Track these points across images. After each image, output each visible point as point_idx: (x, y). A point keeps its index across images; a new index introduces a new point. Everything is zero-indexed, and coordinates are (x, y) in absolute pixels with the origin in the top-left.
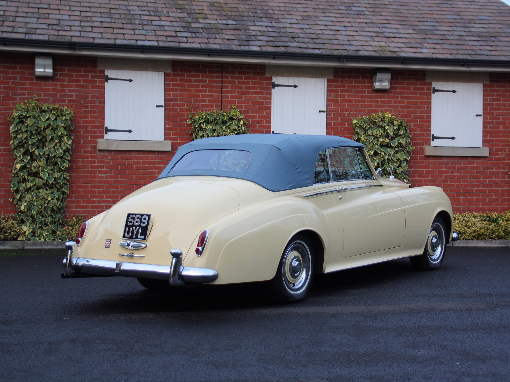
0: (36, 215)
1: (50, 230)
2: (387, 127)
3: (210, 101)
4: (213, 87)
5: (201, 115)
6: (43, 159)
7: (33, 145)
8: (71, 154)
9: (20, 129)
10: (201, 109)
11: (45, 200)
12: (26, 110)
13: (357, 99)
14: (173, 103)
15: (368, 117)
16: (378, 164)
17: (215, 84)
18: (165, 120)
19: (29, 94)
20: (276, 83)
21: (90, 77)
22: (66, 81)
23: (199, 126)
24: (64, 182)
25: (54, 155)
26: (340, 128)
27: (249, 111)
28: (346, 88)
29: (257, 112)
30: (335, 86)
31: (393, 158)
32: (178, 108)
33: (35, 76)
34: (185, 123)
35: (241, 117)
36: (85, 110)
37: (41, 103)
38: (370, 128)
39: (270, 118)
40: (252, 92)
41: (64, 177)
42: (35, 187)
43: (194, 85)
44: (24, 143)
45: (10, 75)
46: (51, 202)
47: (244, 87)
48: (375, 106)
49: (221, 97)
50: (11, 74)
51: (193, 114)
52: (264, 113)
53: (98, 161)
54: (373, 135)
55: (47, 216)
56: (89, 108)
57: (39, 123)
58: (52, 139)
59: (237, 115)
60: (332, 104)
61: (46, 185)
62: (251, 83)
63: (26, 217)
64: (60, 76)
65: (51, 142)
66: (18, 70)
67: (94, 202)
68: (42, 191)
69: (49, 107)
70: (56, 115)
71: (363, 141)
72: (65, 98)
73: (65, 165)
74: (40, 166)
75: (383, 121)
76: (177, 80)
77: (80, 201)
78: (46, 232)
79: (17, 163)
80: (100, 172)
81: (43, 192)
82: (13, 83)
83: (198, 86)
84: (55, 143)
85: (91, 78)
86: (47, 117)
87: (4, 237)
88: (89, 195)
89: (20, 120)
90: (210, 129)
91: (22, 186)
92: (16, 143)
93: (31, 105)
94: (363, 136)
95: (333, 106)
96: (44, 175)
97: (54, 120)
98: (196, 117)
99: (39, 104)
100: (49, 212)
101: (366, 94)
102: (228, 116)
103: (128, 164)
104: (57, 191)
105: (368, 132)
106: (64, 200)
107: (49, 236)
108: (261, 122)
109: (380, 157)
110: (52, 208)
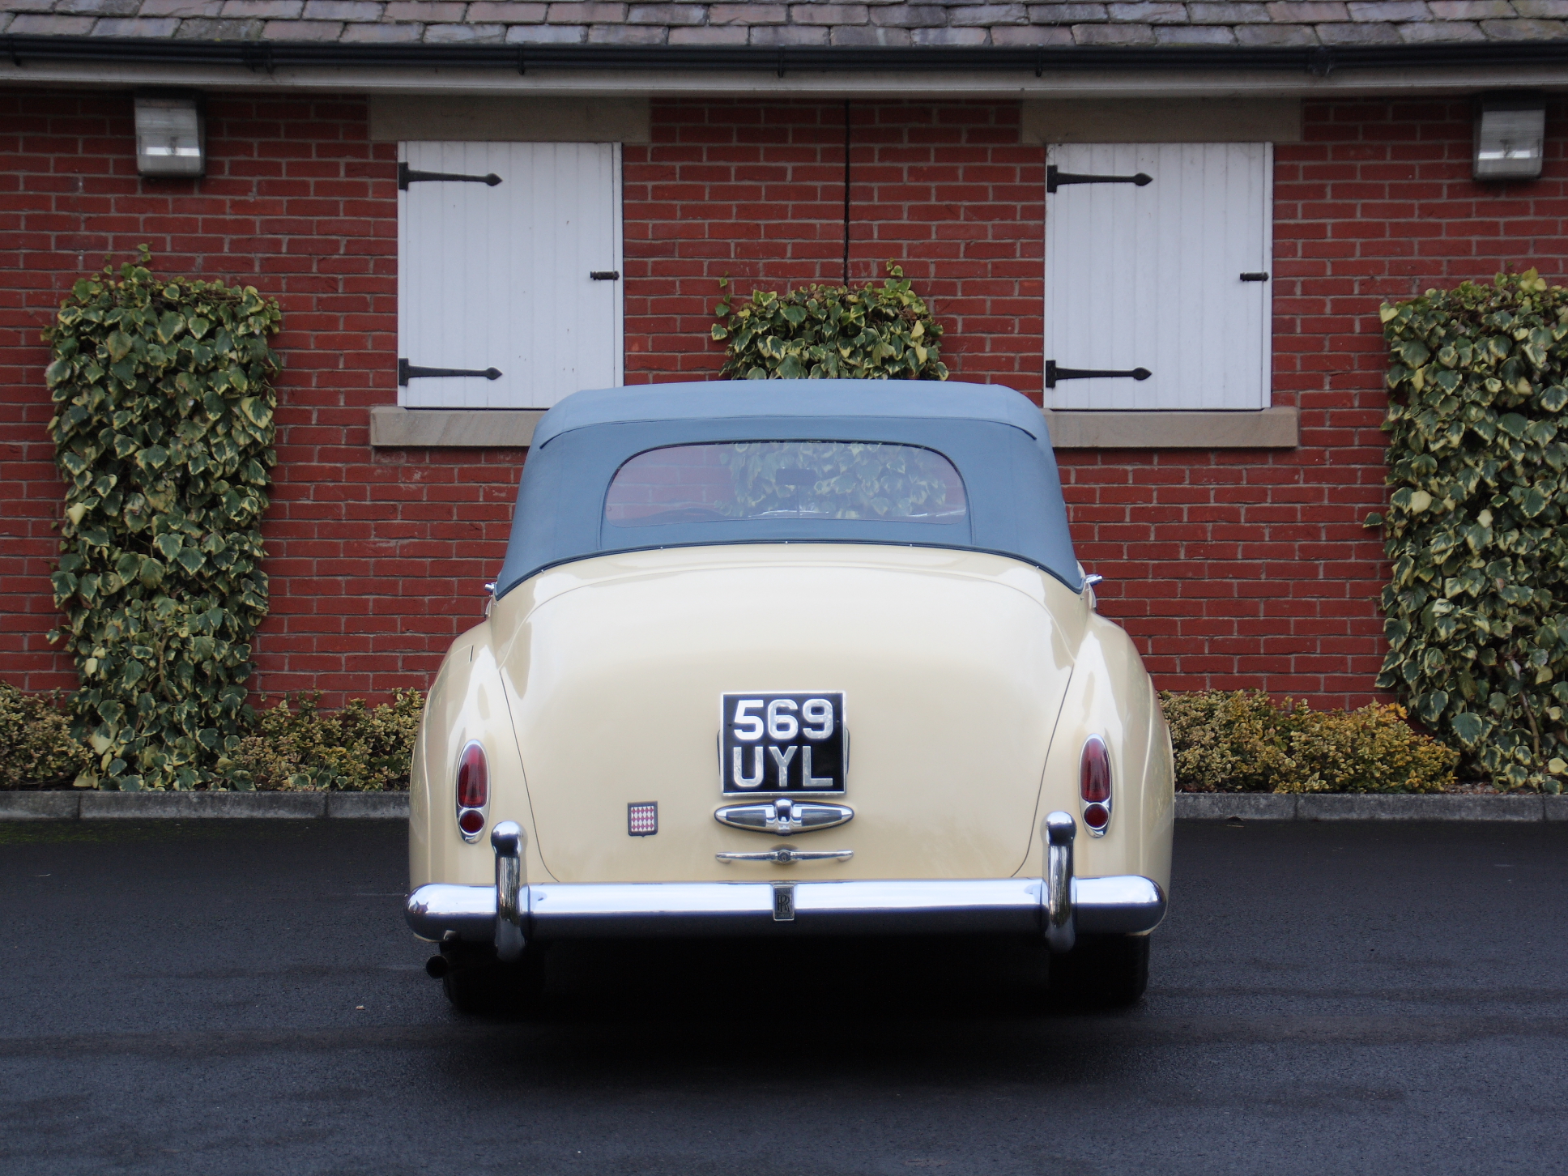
0: (136, 693)
1: (188, 750)
2: (1521, 334)
3: (798, 252)
4: (810, 193)
5: (760, 305)
6: (168, 484)
7: (128, 431)
8: (271, 464)
9: (81, 376)
10: (767, 283)
11: (170, 638)
12: (102, 304)
13: (1403, 220)
14: (655, 263)
15: (1444, 293)
16: (1482, 484)
17: (819, 184)
18: (625, 330)
19: (118, 243)
20: (1062, 170)
21: (342, 173)
22: (255, 189)
23: (748, 348)
24: (240, 570)
25: (202, 469)
26: (1332, 340)
27: (954, 285)
28: (1358, 180)
29: (986, 289)
30: (1310, 173)
31: (1549, 461)
32: (674, 283)
33: (140, 174)
34: (702, 339)
35: (917, 310)
36: (325, 296)
37: (164, 274)
38: (1451, 336)
39: (1040, 307)
40: (966, 208)
41: (242, 552)
42: (138, 588)
43: (737, 188)
44: (95, 427)
45: (51, 174)
46: (192, 647)
47: (933, 191)
48: (1483, 248)
49: (843, 234)
50: (56, 171)
51: (732, 300)
52: (1017, 292)
53: (373, 490)
54: (1457, 367)
55: (180, 697)
56: (340, 291)
57: (148, 351)
58: (198, 409)
59: (900, 302)
60: (1295, 245)
61: (179, 583)
62: (960, 173)
63: (106, 702)
64: (232, 173)
65: (197, 420)
66: (80, 154)
67: (362, 644)
68: (162, 604)
69: (189, 289)
70: (211, 321)
71: (1422, 392)
72: (253, 255)
73: (246, 505)
74: (154, 512)
75: (1507, 307)
76: (670, 174)
77: (309, 640)
78: (174, 758)
79: (74, 500)
80: (386, 532)
81: (165, 607)
82: (62, 203)
83: (754, 192)
84: (209, 425)
85: (347, 175)
86: (178, 328)
87: (24, 777)
88: (343, 619)
89: (82, 343)
90: (788, 362)
91: (91, 586)
92: (66, 428)
93: (121, 285)
94: (1419, 373)
95: (1300, 253)
96: (169, 546)
97: (204, 338)
98: (741, 314)
99: (155, 278)
100: (187, 683)
101: (1444, 200)
102: (866, 308)
103: (485, 500)
104: (222, 605)
105: (1440, 354)
106: (248, 637)
107: (184, 771)
108: (1005, 326)
109: (1491, 457)
110: (198, 666)
